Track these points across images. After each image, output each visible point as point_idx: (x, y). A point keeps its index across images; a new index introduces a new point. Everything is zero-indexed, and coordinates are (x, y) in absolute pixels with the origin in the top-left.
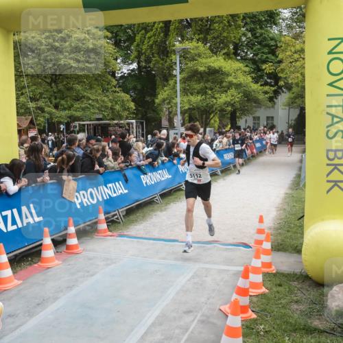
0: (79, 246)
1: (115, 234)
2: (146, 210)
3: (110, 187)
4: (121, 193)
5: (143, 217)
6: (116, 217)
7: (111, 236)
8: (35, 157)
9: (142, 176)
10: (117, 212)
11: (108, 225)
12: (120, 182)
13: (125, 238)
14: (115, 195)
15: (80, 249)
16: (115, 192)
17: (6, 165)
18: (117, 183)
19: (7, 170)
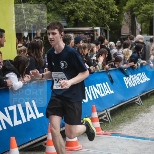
0: (79, 143)
1: (107, 132)
2: (129, 110)
3: (99, 87)
4: (108, 93)
5: (130, 117)
6: (105, 116)
7: (104, 134)
8: (36, 54)
9: (125, 78)
10: (105, 112)
11: (100, 124)
12: (107, 83)
13: (119, 137)
14: (103, 95)
15: (79, 146)
16: (103, 93)
17: (11, 61)
18: (104, 84)
19: (12, 66)
